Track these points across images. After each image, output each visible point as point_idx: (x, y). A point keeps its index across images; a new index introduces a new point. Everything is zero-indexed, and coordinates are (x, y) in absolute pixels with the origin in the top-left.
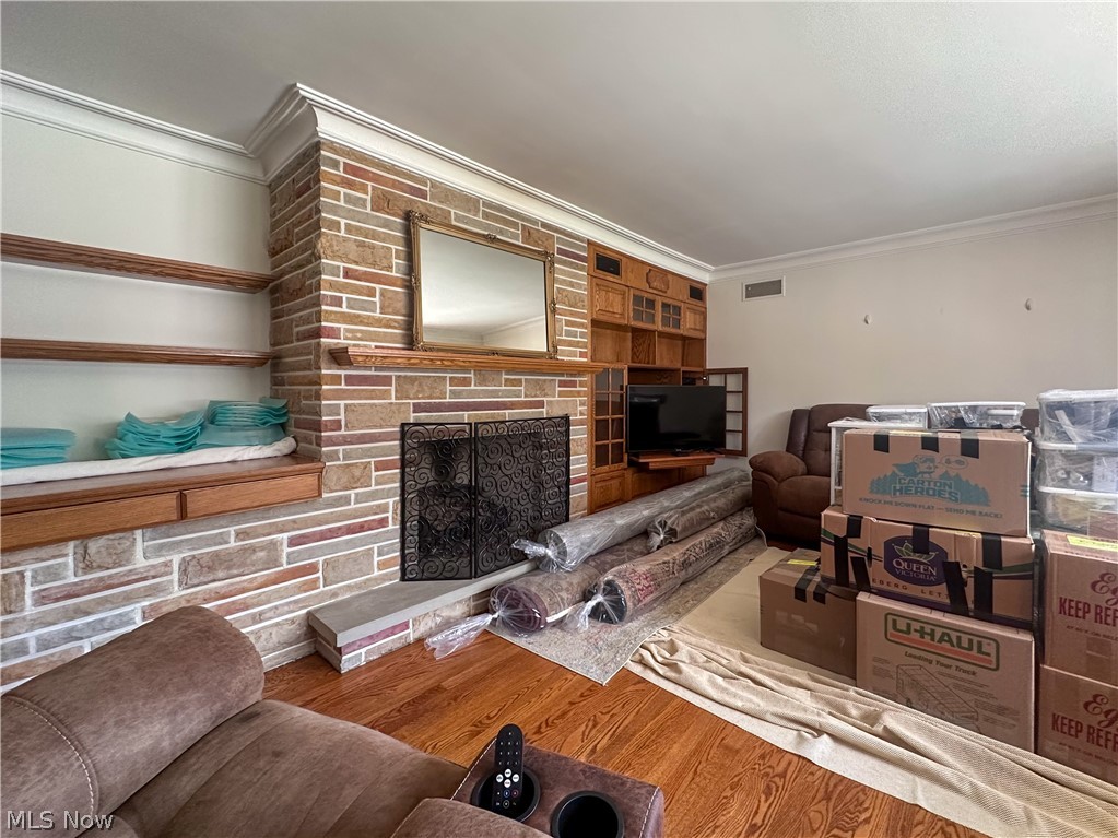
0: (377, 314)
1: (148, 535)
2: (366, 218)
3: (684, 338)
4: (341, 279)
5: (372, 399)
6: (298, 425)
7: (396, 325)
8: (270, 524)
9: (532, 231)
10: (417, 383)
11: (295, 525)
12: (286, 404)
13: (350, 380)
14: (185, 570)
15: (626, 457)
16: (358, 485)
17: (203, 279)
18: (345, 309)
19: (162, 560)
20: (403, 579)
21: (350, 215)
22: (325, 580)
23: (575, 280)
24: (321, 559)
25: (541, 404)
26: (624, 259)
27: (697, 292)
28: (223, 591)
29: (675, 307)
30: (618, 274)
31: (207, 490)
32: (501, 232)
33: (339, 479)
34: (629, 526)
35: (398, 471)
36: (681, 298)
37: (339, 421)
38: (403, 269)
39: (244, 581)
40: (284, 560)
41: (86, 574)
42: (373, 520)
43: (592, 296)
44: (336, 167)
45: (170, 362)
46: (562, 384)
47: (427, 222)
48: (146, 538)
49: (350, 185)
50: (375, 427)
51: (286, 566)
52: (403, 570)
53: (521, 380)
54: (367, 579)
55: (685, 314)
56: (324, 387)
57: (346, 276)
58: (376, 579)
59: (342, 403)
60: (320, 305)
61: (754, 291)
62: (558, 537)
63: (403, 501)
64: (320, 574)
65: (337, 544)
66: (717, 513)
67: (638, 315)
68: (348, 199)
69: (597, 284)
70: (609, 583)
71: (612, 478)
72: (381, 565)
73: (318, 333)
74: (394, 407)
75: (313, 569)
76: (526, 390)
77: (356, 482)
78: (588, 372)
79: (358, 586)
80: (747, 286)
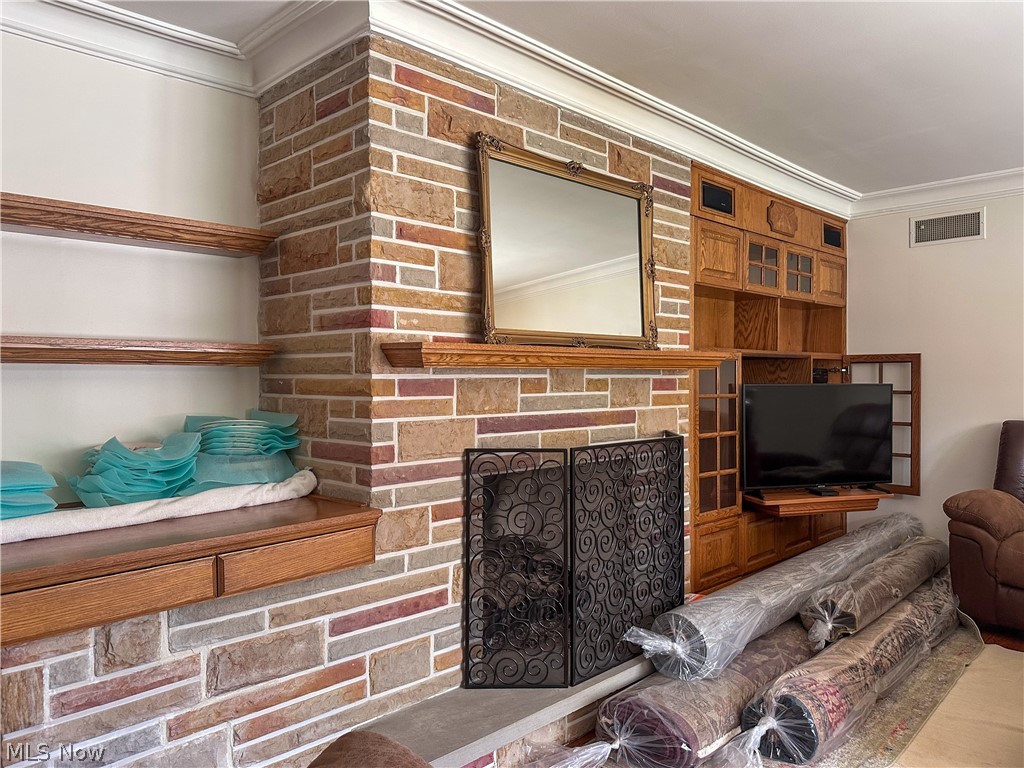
0: (436, 290)
1: (174, 617)
2: (421, 148)
3: (808, 307)
4: (394, 240)
5: (431, 414)
6: (319, 451)
7: (459, 305)
8: (309, 601)
9: (622, 153)
10: (482, 390)
11: (339, 602)
12: (297, 422)
13: (406, 388)
14: (215, 668)
15: (739, 495)
16: (414, 542)
17: (190, 241)
18: (398, 285)
19: (189, 653)
20: (466, 684)
21: (405, 144)
22: (373, 686)
23: (674, 222)
24: (368, 654)
25: (630, 417)
26: (739, 189)
27: (834, 234)
28: (257, 701)
29: (804, 257)
30: (730, 213)
31: (246, 554)
32: (585, 156)
33: (391, 533)
34: (779, 608)
35: (459, 520)
36: (812, 245)
37: (392, 448)
38: (466, 221)
39: (280, 685)
40: (325, 655)
41: (107, 672)
42: (430, 595)
43: (696, 249)
44: (387, 74)
45: (151, 362)
46: (659, 384)
47: (499, 148)
48: (172, 623)
49: (403, 98)
50: (434, 455)
51: (328, 664)
52: (467, 672)
53: (606, 380)
54: (422, 685)
55: (818, 268)
56: (376, 399)
57: (400, 235)
58: (432, 684)
59: (395, 421)
60: (369, 279)
61: (930, 230)
62: (690, 625)
63: (467, 567)
64: (366, 676)
65: (386, 631)
66: (899, 587)
67: (757, 274)
68: (403, 121)
69: (703, 230)
70: (785, 700)
71: (722, 529)
72: (442, 663)
73: (366, 320)
74: (456, 426)
75: (356, 668)
76: (613, 396)
77: (411, 538)
78: (690, 367)
79: (411, 694)
80: (918, 224)
